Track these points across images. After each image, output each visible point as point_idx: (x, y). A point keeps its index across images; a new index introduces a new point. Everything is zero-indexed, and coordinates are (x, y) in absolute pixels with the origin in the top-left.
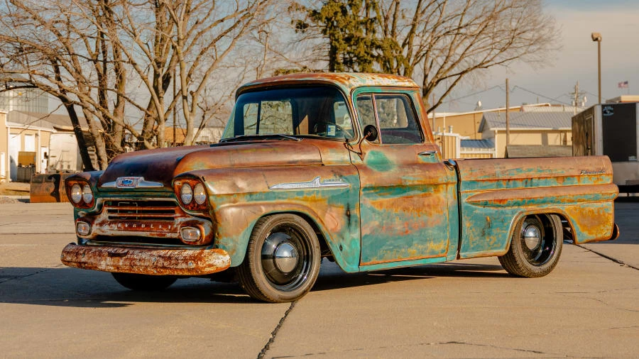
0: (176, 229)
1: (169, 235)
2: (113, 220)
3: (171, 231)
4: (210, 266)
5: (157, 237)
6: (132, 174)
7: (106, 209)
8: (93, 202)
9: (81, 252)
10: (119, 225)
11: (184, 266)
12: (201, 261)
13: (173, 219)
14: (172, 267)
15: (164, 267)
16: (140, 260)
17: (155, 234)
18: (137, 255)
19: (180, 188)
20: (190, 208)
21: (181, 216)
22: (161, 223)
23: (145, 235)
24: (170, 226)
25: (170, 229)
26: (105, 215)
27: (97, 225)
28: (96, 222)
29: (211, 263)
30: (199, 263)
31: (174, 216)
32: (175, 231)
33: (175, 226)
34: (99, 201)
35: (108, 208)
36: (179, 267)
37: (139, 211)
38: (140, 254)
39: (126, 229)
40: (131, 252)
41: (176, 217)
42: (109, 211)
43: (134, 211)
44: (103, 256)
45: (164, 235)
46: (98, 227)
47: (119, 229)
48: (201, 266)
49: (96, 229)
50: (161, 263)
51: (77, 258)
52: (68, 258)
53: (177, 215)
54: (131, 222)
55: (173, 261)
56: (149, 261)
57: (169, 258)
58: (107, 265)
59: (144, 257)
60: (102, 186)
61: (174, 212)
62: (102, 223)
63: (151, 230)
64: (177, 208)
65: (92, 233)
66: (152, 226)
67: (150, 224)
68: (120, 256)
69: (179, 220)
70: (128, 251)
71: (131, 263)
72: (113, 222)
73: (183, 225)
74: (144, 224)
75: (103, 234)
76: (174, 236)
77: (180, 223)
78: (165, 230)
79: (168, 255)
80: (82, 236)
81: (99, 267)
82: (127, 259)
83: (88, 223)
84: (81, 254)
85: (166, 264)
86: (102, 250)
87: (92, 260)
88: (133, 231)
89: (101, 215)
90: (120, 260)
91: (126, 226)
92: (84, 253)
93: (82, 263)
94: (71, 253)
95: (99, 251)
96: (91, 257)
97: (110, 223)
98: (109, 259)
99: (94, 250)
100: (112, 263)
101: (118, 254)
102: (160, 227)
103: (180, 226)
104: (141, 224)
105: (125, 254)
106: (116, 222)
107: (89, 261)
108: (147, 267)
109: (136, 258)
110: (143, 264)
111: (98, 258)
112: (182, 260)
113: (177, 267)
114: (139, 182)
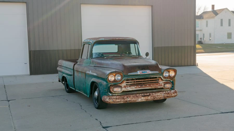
1: (159, 87)
2: (131, 85)
10: (135, 86)
13: (158, 82)
14: (170, 96)
16: (157, 96)
17: (153, 88)
20: (167, 78)
24: (159, 85)
32: (161, 85)
33: (161, 84)
39: (139, 88)
40: (151, 94)
44: (139, 97)
47: (136, 88)
50: (166, 95)
51: (124, 100)
52: (118, 101)
53: (160, 81)
54: (141, 85)
55: (170, 94)
56: (161, 95)
57: (168, 93)
58: (142, 100)
59: (158, 95)
60: (128, 74)
61: (158, 80)
62: (125, 87)
63: (151, 87)
64: (160, 79)
65: (122, 91)
66: (151, 85)
67: (150, 84)
68: (148, 96)
69: (161, 82)
70: (150, 94)
71: (154, 97)
72: (131, 86)
73: (165, 83)
74: (148, 85)
75: (128, 90)
76: (161, 87)
77: (162, 83)
78: (157, 86)
79: (167, 93)
80: (116, 93)
81: (137, 101)
82: (151, 96)
83: (121, 87)
84: (126, 98)
85: (168, 95)
86: (136, 95)
87: (134, 99)
88: (143, 88)
89: (122, 84)
90: (149, 97)
91: (139, 86)
92: (127, 98)
93: (128, 101)
94: (119, 99)
95: (135, 96)
96: (133, 98)
97: (130, 86)
98: (142, 98)
99: (132, 96)
100: (145, 99)
101: (146, 95)
102: (155, 85)
103: (163, 84)
104: (146, 85)
105: (150, 95)
106: (133, 86)
107: (132, 100)
108: (161, 97)
109: (155, 95)
110: (159, 97)
111: (137, 98)
112: (173, 93)
113: (172, 96)
114: (149, 72)
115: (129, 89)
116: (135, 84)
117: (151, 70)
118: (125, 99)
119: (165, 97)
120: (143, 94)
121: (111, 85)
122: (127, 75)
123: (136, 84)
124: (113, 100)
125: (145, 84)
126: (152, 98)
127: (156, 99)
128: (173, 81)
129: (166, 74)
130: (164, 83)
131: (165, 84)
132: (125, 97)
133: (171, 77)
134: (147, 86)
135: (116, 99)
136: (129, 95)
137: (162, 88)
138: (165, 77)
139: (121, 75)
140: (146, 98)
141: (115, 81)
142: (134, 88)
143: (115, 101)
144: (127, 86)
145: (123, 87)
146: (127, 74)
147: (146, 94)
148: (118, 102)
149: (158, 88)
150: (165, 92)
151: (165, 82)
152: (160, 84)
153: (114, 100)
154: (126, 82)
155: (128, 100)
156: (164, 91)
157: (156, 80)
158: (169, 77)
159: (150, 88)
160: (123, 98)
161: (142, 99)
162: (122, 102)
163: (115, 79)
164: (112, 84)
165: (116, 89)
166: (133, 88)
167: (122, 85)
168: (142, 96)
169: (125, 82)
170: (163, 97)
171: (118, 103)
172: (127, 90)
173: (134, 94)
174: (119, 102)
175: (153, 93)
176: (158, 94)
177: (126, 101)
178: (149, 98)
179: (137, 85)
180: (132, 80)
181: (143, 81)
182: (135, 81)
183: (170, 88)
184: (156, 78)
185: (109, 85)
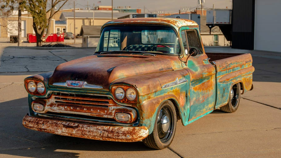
0: (111, 113)
1: (106, 116)
4: (140, 137)
5: (96, 116)
6: (77, 79)
7: (53, 96)
8: (45, 92)
9: (41, 122)
10: (66, 107)
11: (124, 137)
12: (135, 134)
13: (107, 106)
14: (115, 137)
15: (108, 137)
16: (89, 132)
17: (94, 114)
18: (86, 128)
19: (115, 90)
20: (122, 102)
21: (114, 106)
22: (99, 109)
23: (87, 115)
24: (106, 112)
25: (106, 113)
26: (53, 100)
27: (48, 105)
28: (47, 104)
29: (140, 135)
30: (134, 136)
31: (109, 105)
32: (111, 114)
33: (110, 111)
34: (49, 92)
35: (55, 96)
36: (120, 137)
38: (89, 128)
39: (71, 110)
40: (81, 125)
41: (109, 106)
42: (55, 98)
44: (59, 127)
45: (102, 116)
46: (49, 107)
47: (66, 110)
48: (135, 137)
49: (47, 108)
51: (38, 126)
52: (30, 125)
53: (111, 105)
54: (75, 106)
55: (115, 134)
56: (96, 132)
59: (92, 130)
60: (54, 84)
61: (108, 102)
62: (51, 105)
63: (91, 112)
64: (111, 101)
66: (92, 110)
67: (90, 108)
68: (74, 128)
69: (113, 107)
70: (78, 125)
72: (60, 105)
74: (86, 108)
75: (54, 111)
76: (109, 117)
77: (114, 109)
78: (102, 113)
79: (111, 130)
80: (36, 111)
82: (79, 130)
83: (43, 104)
84: (41, 124)
85: (109, 135)
86: (57, 123)
87: (50, 128)
88: (77, 112)
90: (73, 130)
91: (72, 108)
92: (43, 123)
93: (43, 129)
94: (32, 122)
95: (55, 123)
96: (49, 126)
97: (58, 106)
98: (64, 129)
100: (67, 131)
101: (71, 126)
102: (98, 111)
103: (114, 112)
105: (77, 127)
107: (48, 129)
108: (95, 136)
109: (85, 130)
110: (92, 134)
111: (55, 127)
112: (121, 134)
113: (119, 138)
114: (84, 85)
115: (56, 109)
119: (102, 137)
122: (52, 86)
127: (86, 137)
128: (138, 110)
130: (116, 110)
131: (116, 113)
133: (130, 101)
134: (85, 109)
135: (30, 122)
137: (113, 120)
140: (70, 131)
142: (63, 109)
147: (72, 124)
148: (30, 127)
149: (103, 117)
155: (43, 127)
158: (127, 100)
160: (37, 123)
161: (64, 132)
163: (36, 89)
164: (36, 97)
168: (64, 126)
172: (52, 111)
175: (85, 126)
179: (69, 105)
184: (106, 98)
185: (33, 98)
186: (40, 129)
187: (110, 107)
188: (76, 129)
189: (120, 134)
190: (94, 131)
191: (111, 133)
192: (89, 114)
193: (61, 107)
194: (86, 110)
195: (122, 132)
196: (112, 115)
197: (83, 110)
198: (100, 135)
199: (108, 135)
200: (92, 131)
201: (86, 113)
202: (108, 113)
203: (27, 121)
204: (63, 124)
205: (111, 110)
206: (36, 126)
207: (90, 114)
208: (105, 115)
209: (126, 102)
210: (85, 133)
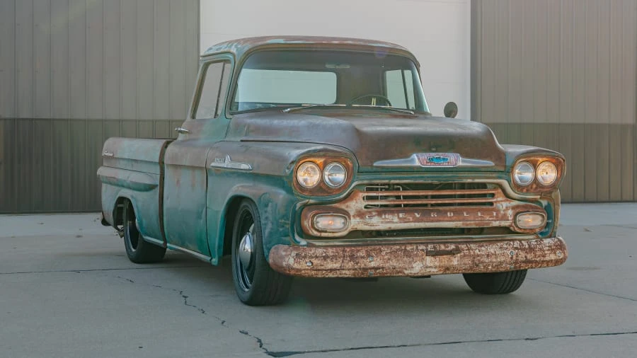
0: (505, 215)
1: (496, 224)
2: (384, 210)
3: (497, 219)
5: (475, 226)
10: (401, 215)
11: (553, 256)
13: (491, 204)
14: (538, 259)
15: (527, 261)
16: (488, 256)
17: (472, 224)
21: (505, 201)
22: (479, 210)
23: (454, 226)
24: (495, 214)
25: (497, 217)
27: (354, 216)
31: (495, 200)
32: (504, 218)
33: (502, 212)
34: (355, 185)
36: (547, 258)
37: (405, 197)
38: (483, 248)
39: (417, 220)
40: (463, 246)
41: (496, 202)
43: (398, 197)
44: (416, 255)
45: (489, 224)
46: (358, 219)
47: (403, 220)
49: (356, 223)
50: (522, 256)
51: (357, 263)
52: (330, 265)
53: (499, 199)
54: (424, 210)
55: (538, 253)
56: (503, 255)
57: (531, 249)
58: (427, 267)
60: (375, 164)
61: (493, 195)
62: (360, 214)
63: (464, 220)
64: (500, 190)
65: (350, 229)
66: (465, 215)
67: (461, 211)
68: (452, 253)
69: (505, 204)
70: (457, 247)
71: (473, 261)
72: (385, 212)
73: (518, 211)
74: (451, 211)
75: (373, 228)
76: (504, 224)
77: (507, 208)
78: (487, 218)
79: (527, 246)
80: (324, 235)
81: (406, 272)
82: (465, 256)
83: (345, 214)
84: (362, 257)
85: (529, 257)
86: (405, 249)
87: (394, 263)
88: (432, 221)
89: (348, 203)
90: (453, 258)
91: (417, 215)
92: (369, 256)
93: (371, 269)
94: (334, 258)
95: (398, 250)
96: (389, 259)
97: (380, 214)
98: (428, 259)
99: (385, 250)
100: (437, 264)
101: (444, 251)
102: (479, 214)
103: (510, 212)
104: (446, 212)
105: (458, 250)
106: (392, 212)
107: (387, 265)
108: (501, 263)
109: (479, 253)
110: (494, 260)
111: (405, 259)
112: (548, 250)
113: (545, 259)
114: (455, 160)
115: (378, 223)
116: (400, 206)
117: (465, 155)
118: (361, 261)
119: (516, 262)
120: (430, 247)
121: (305, 205)
122: (369, 169)
123: (405, 205)
124: (313, 260)
125: (441, 208)
126: (468, 261)
127: (481, 269)
128: (552, 204)
129: (523, 175)
130: (513, 208)
131: (517, 213)
132: (358, 251)
133: (543, 187)
134: (449, 214)
135: (325, 258)
136: (378, 247)
137: (507, 230)
138: (517, 187)
139: (347, 167)
140: (445, 260)
141: (321, 187)
142: (396, 219)
143: (320, 268)
144: (370, 212)
145: (352, 213)
146: (372, 163)
147: (443, 247)
148: (331, 270)
149: (491, 226)
150: (517, 244)
151: (517, 207)
152: (498, 211)
153: (315, 261)
154: (366, 194)
155: (373, 264)
156: (513, 240)
157: (484, 196)
158: (534, 186)
159: (459, 224)
160: (352, 257)
161: (429, 265)
162: (347, 274)
163: (322, 180)
164: (312, 201)
165: (324, 222)
166: (394, 222)
167: (347, 207)
168: (428, 254)
169: (362, 195)
170: (508, 260)
171: (330, 275)
172: (367, 228)
173: (395, 244)
174: (335, 269)
175: (473, 246)
176: (492, 249)
177: (365, 269)
178: (455, 261)
179: (409, 208)
180: (390, 187)
181: (433, 197)
182: (402, 193)
183: (537, 230)
184: (484, 186)
185: (299, 205)
186: (363, 268)
187: (498, 205)
188: (459, 255)
189: (546, 252)
190: (497, 253)
191: (531, 252)
192: (459, 222)
193: (387, 216)
194: (452, 215)
195: (547, 248)
196: (508, 220)
197: (445, 217)
198: (512, 258)
199: (526, 257)
200: (493, 254)
201: (453, 221)
202: (500, 216)
203: (316, 257)
204: (423, 250)
205: (504, 211)
206: (351, 264)
207: (461, 222)
208: (495, 221)
209: (532, 190)
210: (479, 260)
